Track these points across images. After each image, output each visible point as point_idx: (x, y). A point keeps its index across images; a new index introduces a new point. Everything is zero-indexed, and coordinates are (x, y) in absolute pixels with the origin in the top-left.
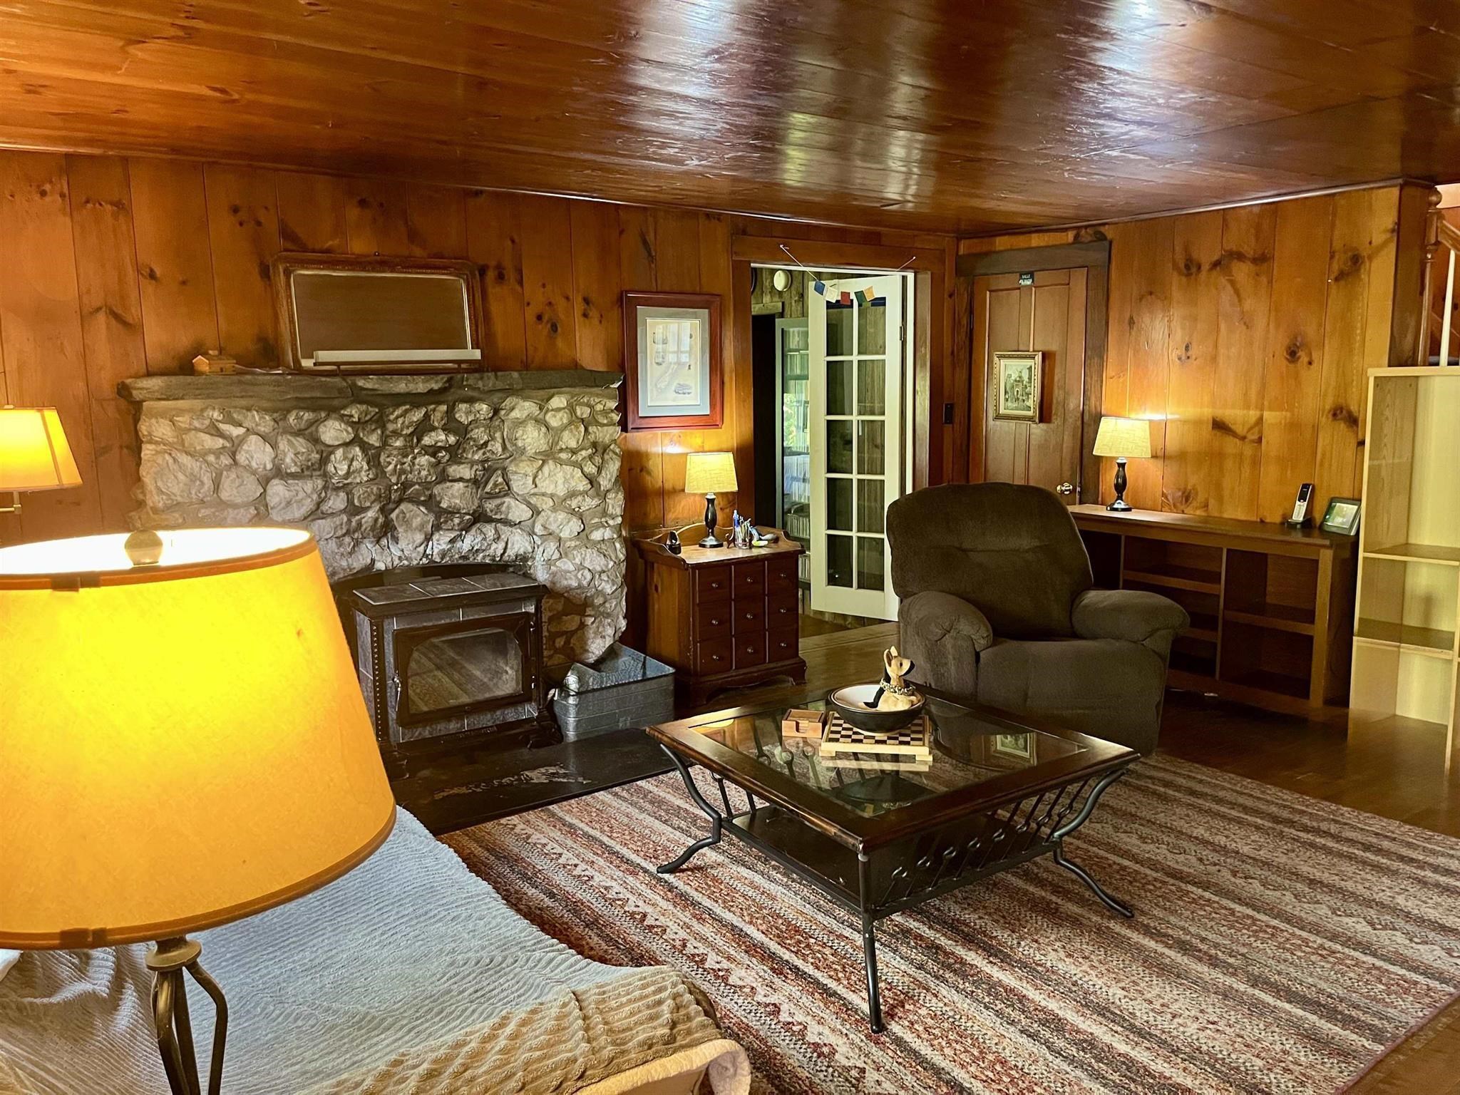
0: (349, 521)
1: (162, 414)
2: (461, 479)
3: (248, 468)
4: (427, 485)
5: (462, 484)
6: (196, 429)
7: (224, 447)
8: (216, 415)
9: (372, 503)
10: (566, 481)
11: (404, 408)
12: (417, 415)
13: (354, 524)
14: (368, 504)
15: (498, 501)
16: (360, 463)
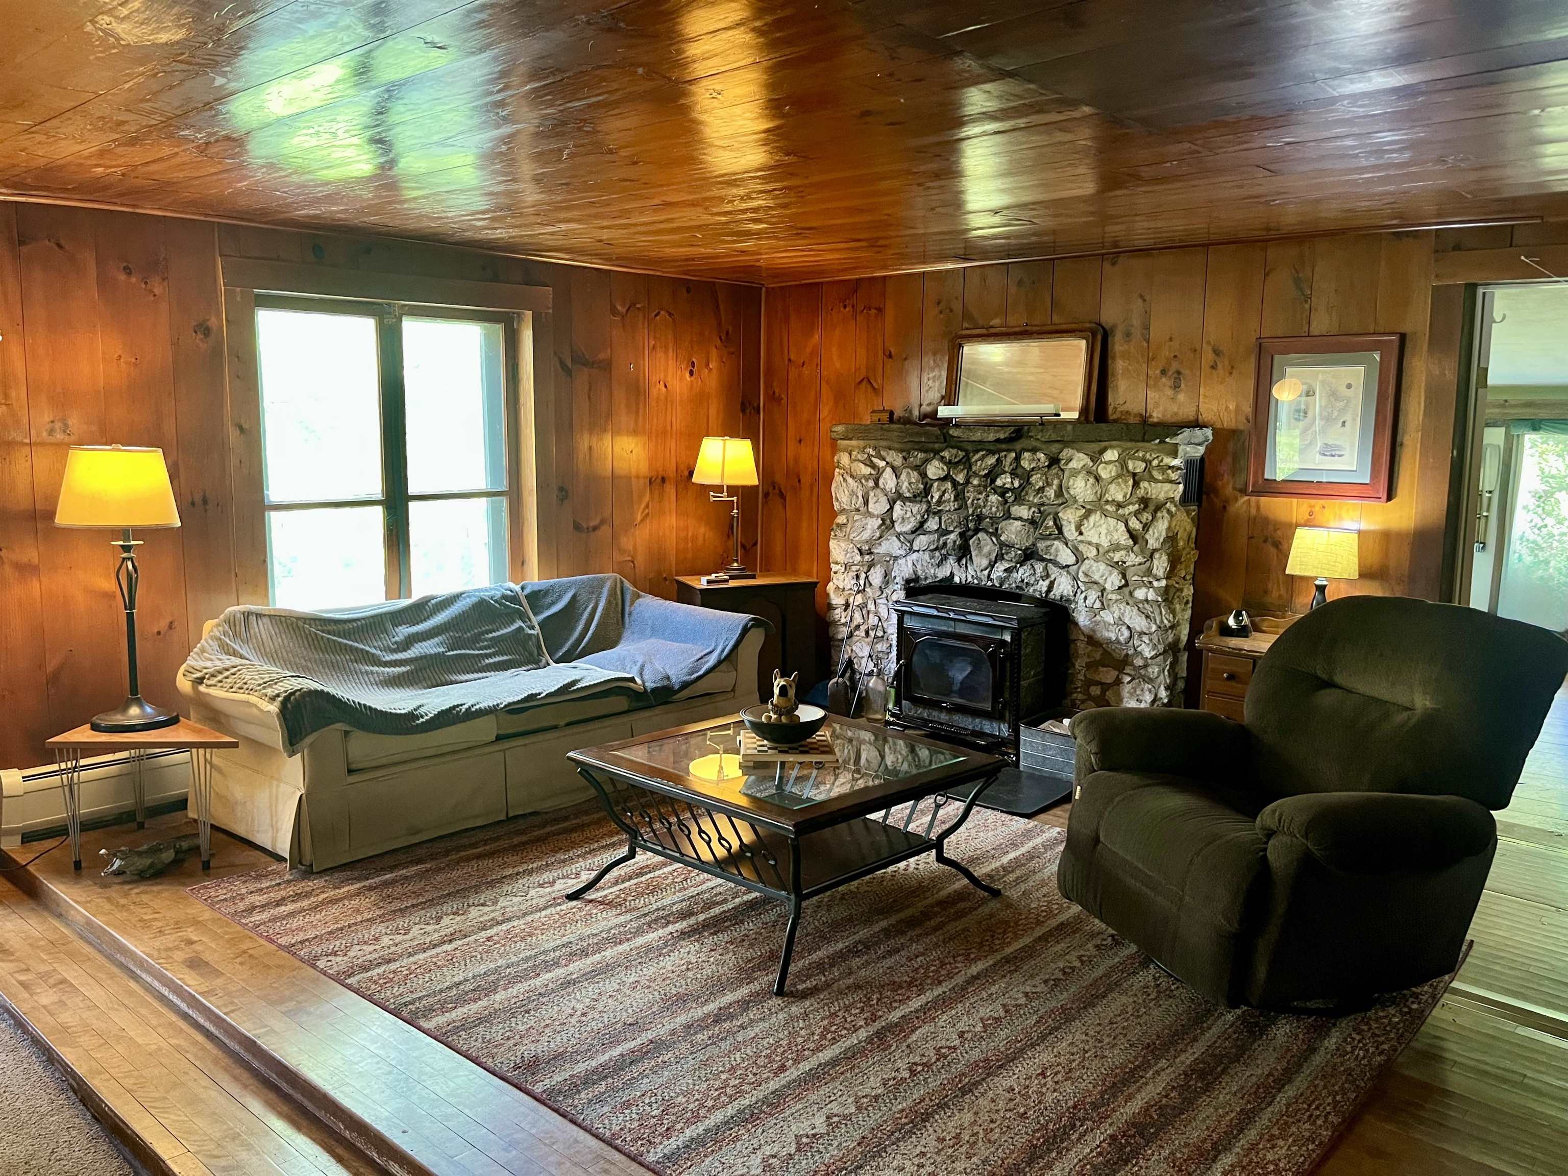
0: (939, 539)
1: (845, 450)
2: (1020, 519)
3: (883, 490)
4: (994, 520)
5: (1019, 523)
6: (858, 460)
7: (871, 474)
8: (872, 452)
9: (955, 528)
10: (1109, 532)
11: (981, 453)
12: (991, 460)
13: (941, 542)
14: (951, 528)
15: (1048, 543)
16: (949, 496)
